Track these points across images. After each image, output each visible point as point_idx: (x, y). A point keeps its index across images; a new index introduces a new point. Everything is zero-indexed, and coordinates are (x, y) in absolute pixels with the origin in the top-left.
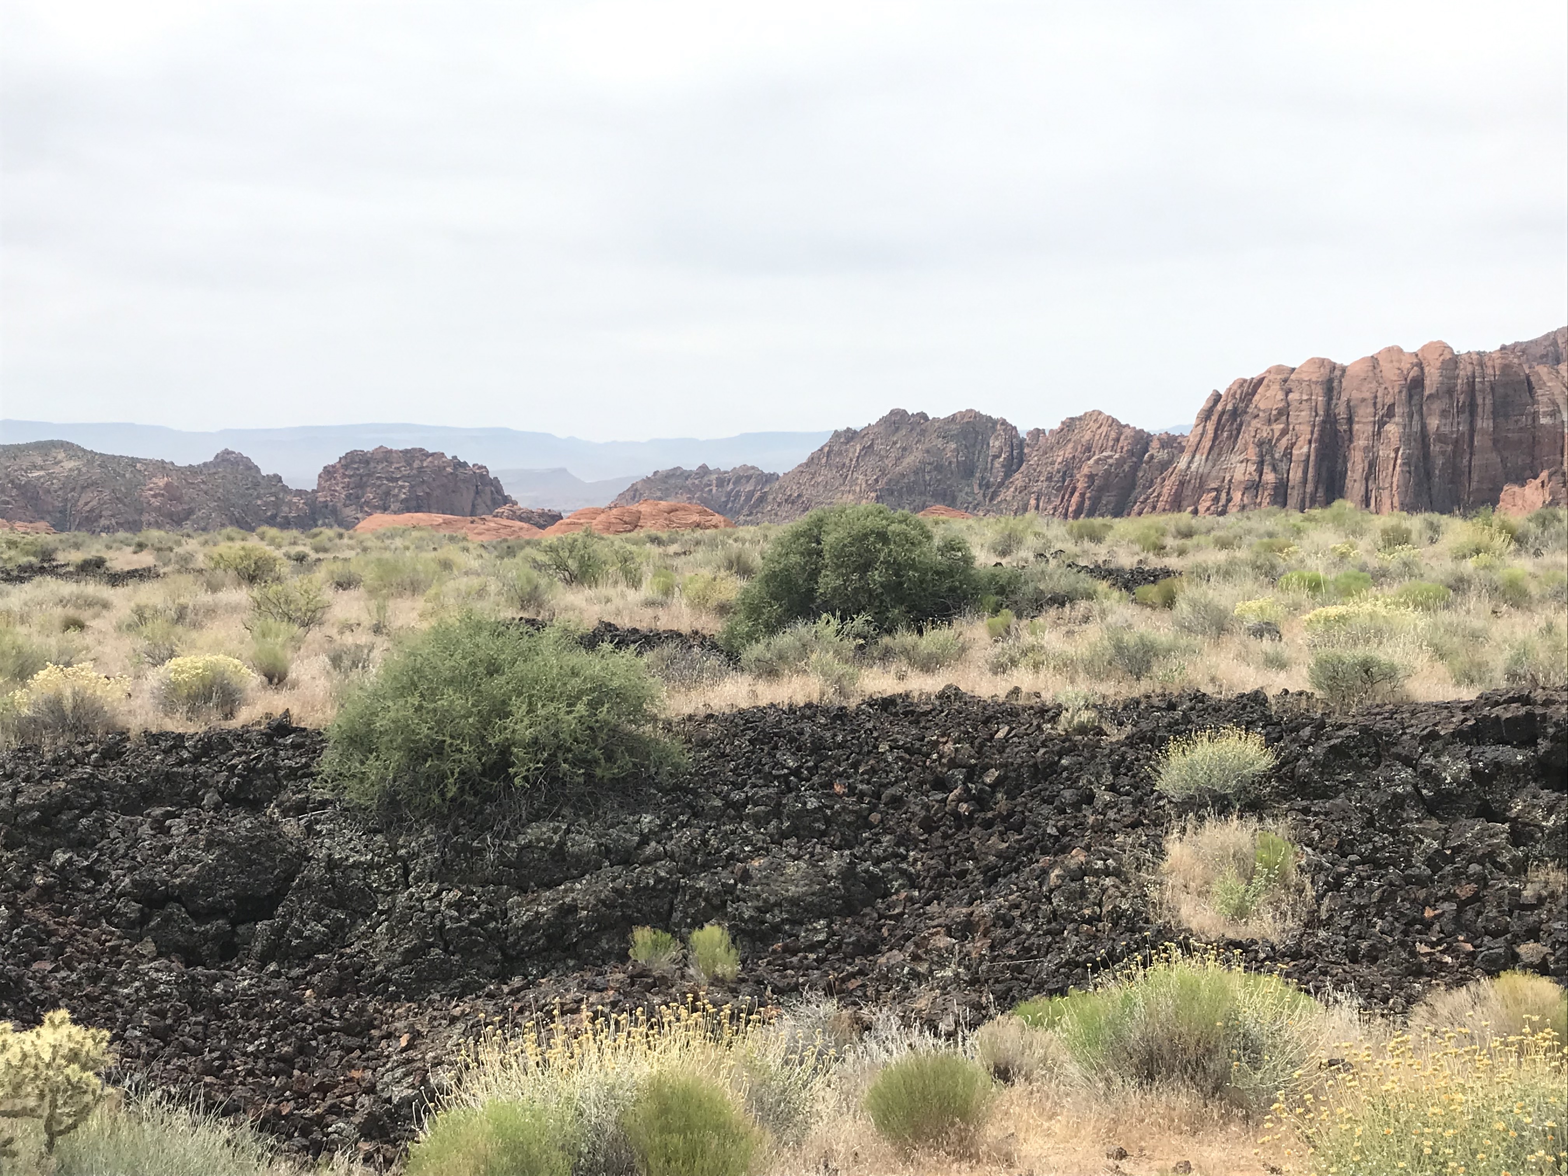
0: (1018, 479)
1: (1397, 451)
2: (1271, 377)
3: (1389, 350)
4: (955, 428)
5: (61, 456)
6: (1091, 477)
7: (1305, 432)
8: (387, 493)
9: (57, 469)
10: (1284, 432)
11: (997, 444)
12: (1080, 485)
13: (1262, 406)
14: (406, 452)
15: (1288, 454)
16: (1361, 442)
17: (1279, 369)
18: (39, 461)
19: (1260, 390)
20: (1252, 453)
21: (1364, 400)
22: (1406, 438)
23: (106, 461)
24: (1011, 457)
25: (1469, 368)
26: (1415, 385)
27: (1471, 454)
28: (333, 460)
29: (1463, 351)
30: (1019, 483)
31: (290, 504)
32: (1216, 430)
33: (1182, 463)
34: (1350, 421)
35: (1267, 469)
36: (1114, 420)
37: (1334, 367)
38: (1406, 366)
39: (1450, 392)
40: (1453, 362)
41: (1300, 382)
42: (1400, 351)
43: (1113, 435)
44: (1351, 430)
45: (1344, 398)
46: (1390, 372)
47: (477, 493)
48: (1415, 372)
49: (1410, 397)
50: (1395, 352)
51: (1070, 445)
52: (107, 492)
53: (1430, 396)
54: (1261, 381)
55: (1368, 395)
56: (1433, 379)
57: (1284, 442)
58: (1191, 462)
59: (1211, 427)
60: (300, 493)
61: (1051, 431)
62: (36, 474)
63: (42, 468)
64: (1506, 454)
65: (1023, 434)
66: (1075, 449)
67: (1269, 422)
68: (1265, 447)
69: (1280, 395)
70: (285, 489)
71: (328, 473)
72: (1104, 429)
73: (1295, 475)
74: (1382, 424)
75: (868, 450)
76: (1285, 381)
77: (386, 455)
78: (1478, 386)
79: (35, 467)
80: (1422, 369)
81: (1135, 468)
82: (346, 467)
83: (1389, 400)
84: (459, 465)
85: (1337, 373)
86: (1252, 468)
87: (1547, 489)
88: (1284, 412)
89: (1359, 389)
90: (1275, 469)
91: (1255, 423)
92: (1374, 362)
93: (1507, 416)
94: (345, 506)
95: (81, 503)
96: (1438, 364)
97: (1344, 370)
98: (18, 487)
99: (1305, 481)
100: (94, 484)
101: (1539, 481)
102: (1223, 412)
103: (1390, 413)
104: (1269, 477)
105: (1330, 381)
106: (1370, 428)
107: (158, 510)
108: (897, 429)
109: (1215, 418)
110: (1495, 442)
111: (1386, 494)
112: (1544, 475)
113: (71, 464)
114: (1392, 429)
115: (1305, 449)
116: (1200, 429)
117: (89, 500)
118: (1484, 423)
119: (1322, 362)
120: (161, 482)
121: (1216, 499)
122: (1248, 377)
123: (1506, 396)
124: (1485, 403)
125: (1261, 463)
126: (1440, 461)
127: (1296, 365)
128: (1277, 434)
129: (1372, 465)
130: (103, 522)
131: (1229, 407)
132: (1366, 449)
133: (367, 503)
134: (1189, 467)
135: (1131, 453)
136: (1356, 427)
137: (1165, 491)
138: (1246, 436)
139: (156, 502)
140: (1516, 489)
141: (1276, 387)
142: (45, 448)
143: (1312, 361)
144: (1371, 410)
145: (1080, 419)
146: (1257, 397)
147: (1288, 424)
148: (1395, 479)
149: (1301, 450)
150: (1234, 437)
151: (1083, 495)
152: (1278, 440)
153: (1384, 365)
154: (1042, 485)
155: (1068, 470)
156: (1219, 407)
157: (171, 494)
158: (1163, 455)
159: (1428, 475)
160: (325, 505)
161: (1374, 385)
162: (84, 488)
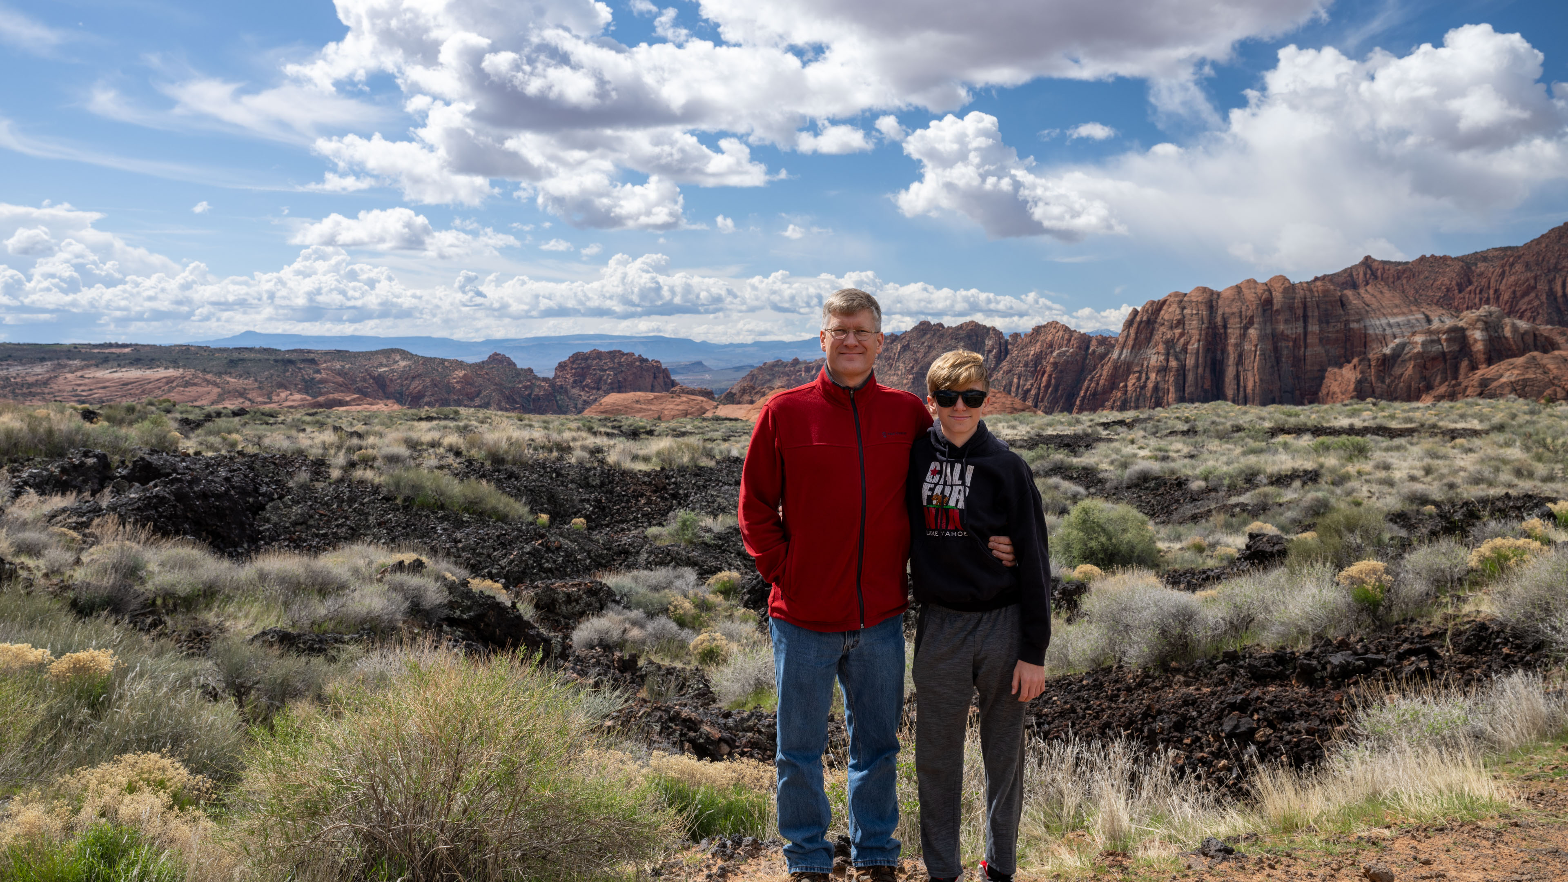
0: (1005, 366)
1: (1256, 346)
2: (1172, 299)
3: (1248, 281)
4: (963, 333)
5: (398, 357)
6: (1055, 364)
7: (1195, 334)
8: (600, 379)
9: (395, 367)
10: (1182, 335)
11: (990, 343)
12: (1048, 369)
13: (1166, 317)
14: (610, 352)
15: (1185, 350)
16: (1232, 341)
17: (1176, 294)
18: (385, 361)
19: (1165, 308)
20: (1161, 348)
21: (1233, 314)
22: (1262, 338)
23: (427, 360)
24: (1000, 352)
25: (1302, 292)
26: (1267, 304)
27: (1306, 348)
28: (565, 358)
29: (1297, 282)
30: (1005, 368)
31: (540, 386)
32: (1136, 333)
33: (1115, 355)
34: (1225, 327)
35: (1171, 359)
36: (1067, 327)
37: (1212, 293)
38: (1260, 291)
39: (1291, 308)
40: (1290, 289)
41: (1191, 302)
42: (1255, 282)
43: (1066, 336)
44: (1225, 333)
45: (1220, 312)
46: (1249, 295)
47: (655, 377)
48: (1266, 294)
49: (1264, 311)
50: (1252, 283)
51: (1039, 344)
52: (428, 380)
53: (1277, 311)
54: (1165, 302)
55: (1235, 310)
56: (1278, 297)
57: (1182, 340)
58: (1120, 354)
59: (1132, 331)
60: (545, 380)
61: (1026, 335)
62: (383, 369)
63: (386, 366)
64: (1328, 347)
65: (1007, 337)
66: (1042, 346)
67: (1171, 328)
68: (1170, 344)
69: (1178, 311)
70: (536, 378)
71: (562, 367)
72: (1061, 333)
73: (1190, 362)
74: (1246, 328)
75: (905, 348)
76: (1181, 301)
77: (599, 355)
78: (1309, 304)
79: (381, 365)
80: (1271, 293)
81: (1084, 359)
82: (573, 362)
83: (1249, 313)
84: (644, 360)
85: (1215, 296)
86: (1162, 358)
87: (1358, 369)
88: (1181, 323)
89: (1229, 306)
90: (1177, 359)
91: (1162, 329)
92: (1238, 289)
93: (1328, 323)
94: (573, 387)
95: (412, 386)
96: (1281, 290)
97: (1219, 294)
98: (374, 378)
99: (1197, 366)
100: (419, 375)
101: (1351, 365)
102: (1141, 322)
103: (1251, 323)
104: (1173, 363)
105: (1211, 301)
106: (1238, 332)
107: (459, 390)
108: (925, 334)
109: (1135, 325)
110: (1321, 340)
111: (1250, 374)
112: (1355, 360)
113: (403, 363)
114: (1253, 332)
115: (1196, 346)
116: (1126, 333)
117: (416, 386)
118: (1314, 328)
119: (1205, 290)
120: (461, 373)
121: (1139, 379)
122: (1156, 300)
123: (1326, 310)
124: (1313, 313)
125: (1168, 354)
126: (1285, 352)
127: (1187, 291)
128: (1177, 336)
129: (1240, 356)
130: (426, 399)
131: (1145, 318)
132: (1236, 345)
133: (587, 386)
134: (1119, 358)
135: (1079, 347)
136: (1229, 331)
137: (1105, 373)
138: (1157, 337)
139: (458, 387)
140: (1336, 370)
141: (1175, 306)
142: (388, 353)
143: (1198, 289)
144: (1238, 320)
145: (1044, 326)
146: (1162, 312)
147: (1184, 329)
148: (1256, 364)
149: (1193, 346)
150: (1149, 339)
151: (1050, 376)
152: (1178, 340)
153: (1246, 291)
154: (1020, 369)
155: (1039, 358)
156: (1138, 319)
157: (466, 381)
158: (1101, 349)
159: (1278, 360)
160: (561, 387)
161: (1239, 304)
162: (414, 378)
